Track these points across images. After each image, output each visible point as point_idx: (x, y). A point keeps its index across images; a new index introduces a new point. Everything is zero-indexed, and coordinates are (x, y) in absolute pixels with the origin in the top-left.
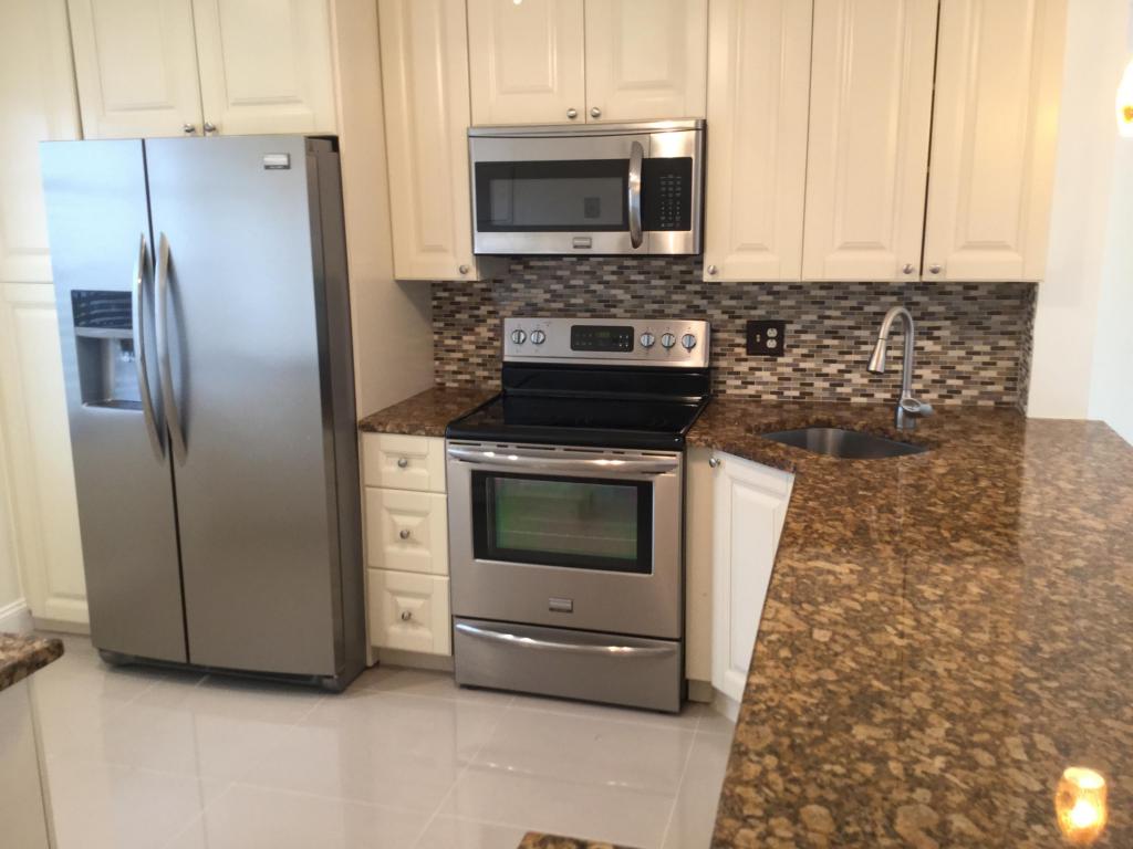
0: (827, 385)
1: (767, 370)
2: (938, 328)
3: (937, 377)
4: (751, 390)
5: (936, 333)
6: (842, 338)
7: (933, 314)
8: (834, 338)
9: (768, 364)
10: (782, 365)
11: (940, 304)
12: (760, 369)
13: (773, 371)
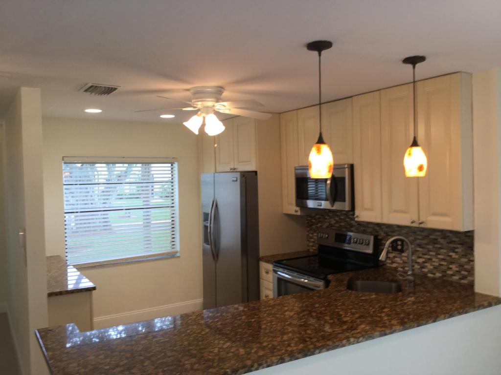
0: (419, 267)
1: (399, 258)
2: (457, 248)
3: (457, 269)
4: (394, 265)
5: (456, 250)
6: (423, 248)
7: (454, 241)
8: (420, 248)
9: (399, 256)
10: (403, 256)
11: (457, 238)
12: (396, 257)
13: (401, 258)
